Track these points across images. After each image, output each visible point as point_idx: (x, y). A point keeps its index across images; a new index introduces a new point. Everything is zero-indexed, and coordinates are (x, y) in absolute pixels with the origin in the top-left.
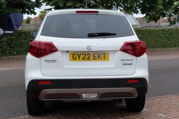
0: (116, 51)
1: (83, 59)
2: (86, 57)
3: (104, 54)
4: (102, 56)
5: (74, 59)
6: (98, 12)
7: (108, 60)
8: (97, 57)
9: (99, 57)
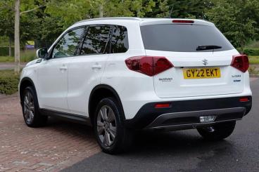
1: (198, 76)
2: (200, 74)
3: (216, 70)
4: (214, 72)
5: (189, 76)
8: (209, 74)
9: (212, 73)
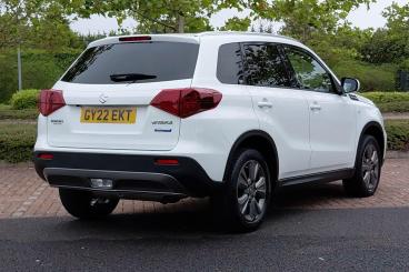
0: (146, 106)
1: (99, 119)
2: (102, 117)
3: (129, 111)
4: (125, 115)
5: (86, 119)
6: (150, 38)
7: (134, 122)
8: (117, 117)
9: (121, 115)
